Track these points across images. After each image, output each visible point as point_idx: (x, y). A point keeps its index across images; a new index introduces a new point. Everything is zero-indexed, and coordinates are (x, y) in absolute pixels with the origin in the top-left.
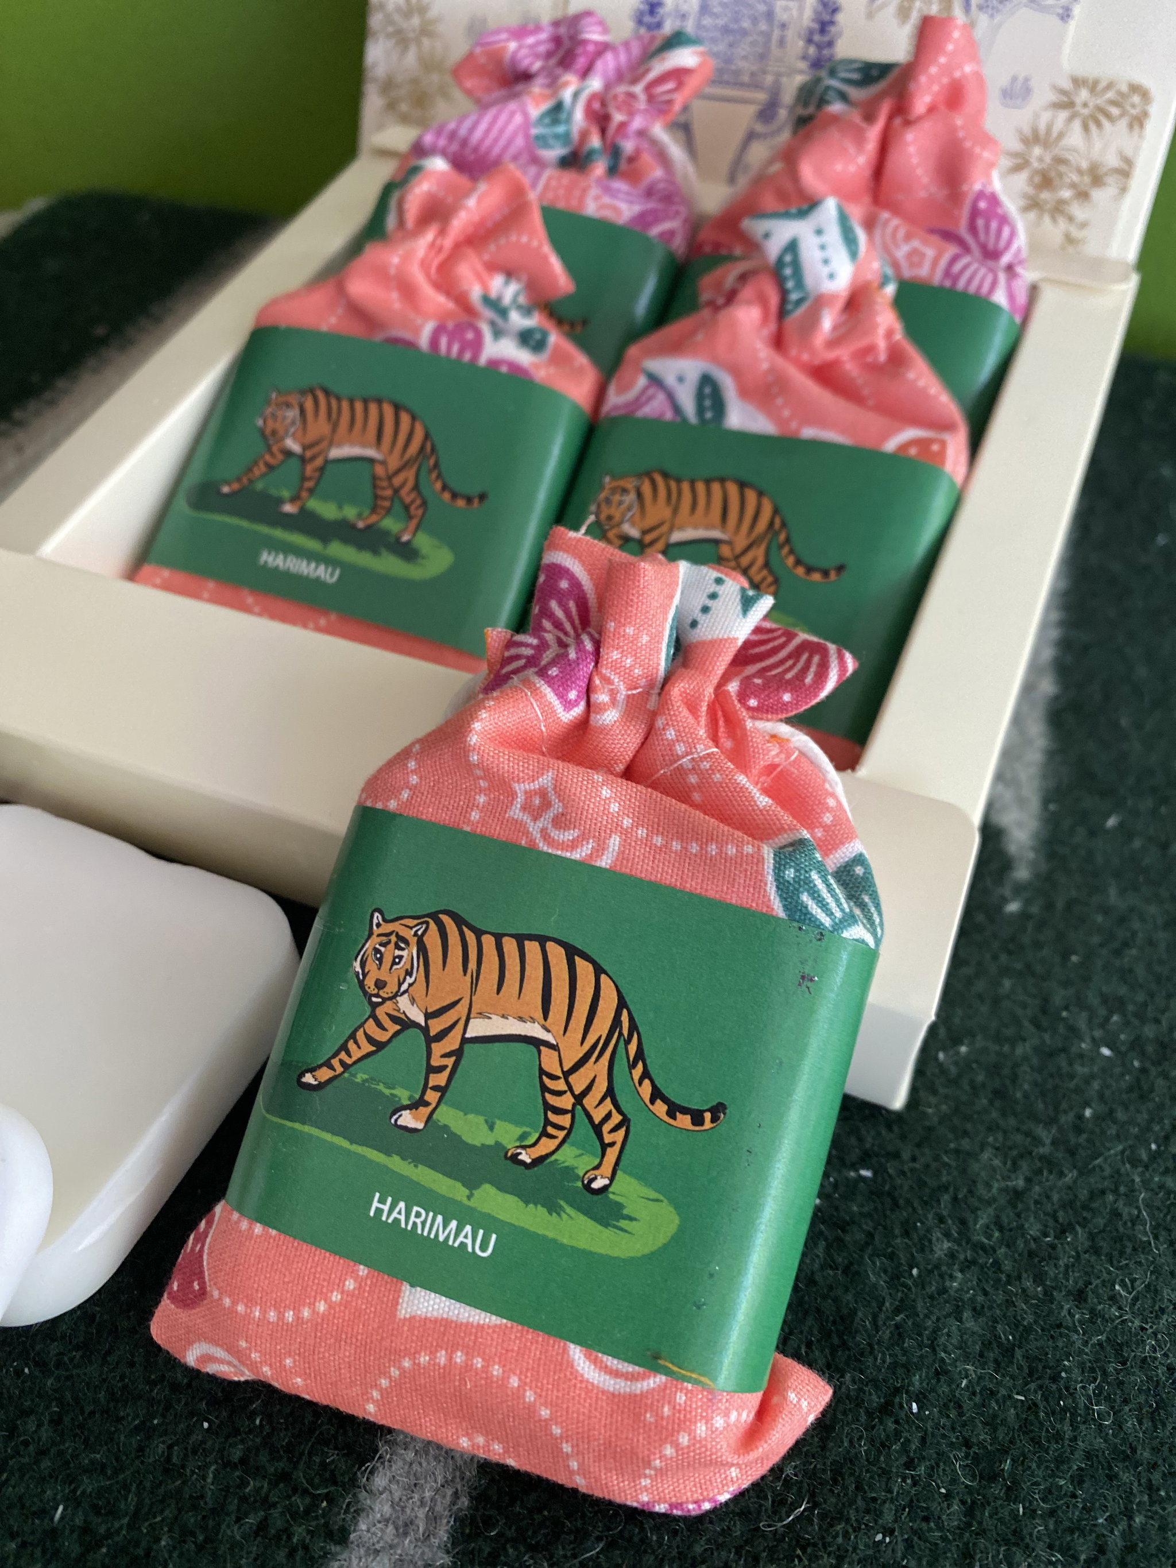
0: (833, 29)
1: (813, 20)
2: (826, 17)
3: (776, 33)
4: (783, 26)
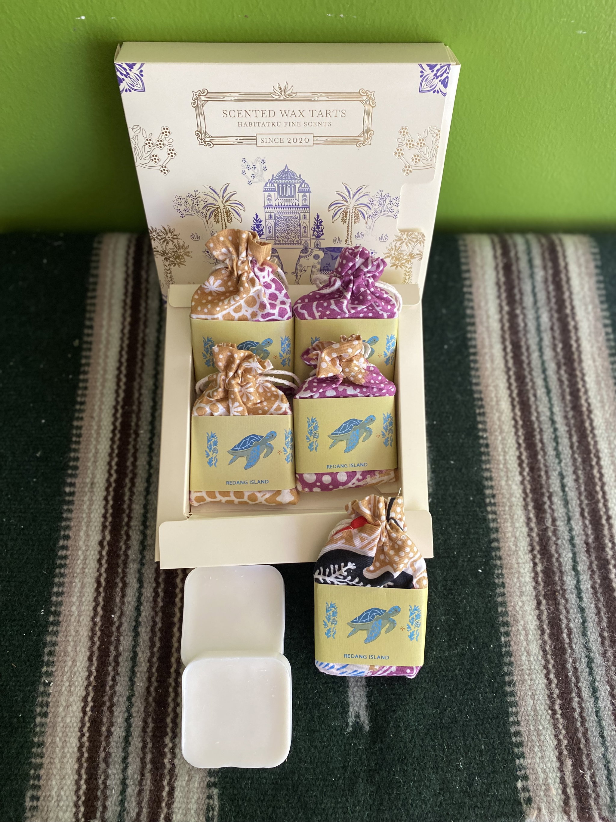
0: (322, 227)
1: (314, 225)
2: (319, 224)
3: (303, 230)
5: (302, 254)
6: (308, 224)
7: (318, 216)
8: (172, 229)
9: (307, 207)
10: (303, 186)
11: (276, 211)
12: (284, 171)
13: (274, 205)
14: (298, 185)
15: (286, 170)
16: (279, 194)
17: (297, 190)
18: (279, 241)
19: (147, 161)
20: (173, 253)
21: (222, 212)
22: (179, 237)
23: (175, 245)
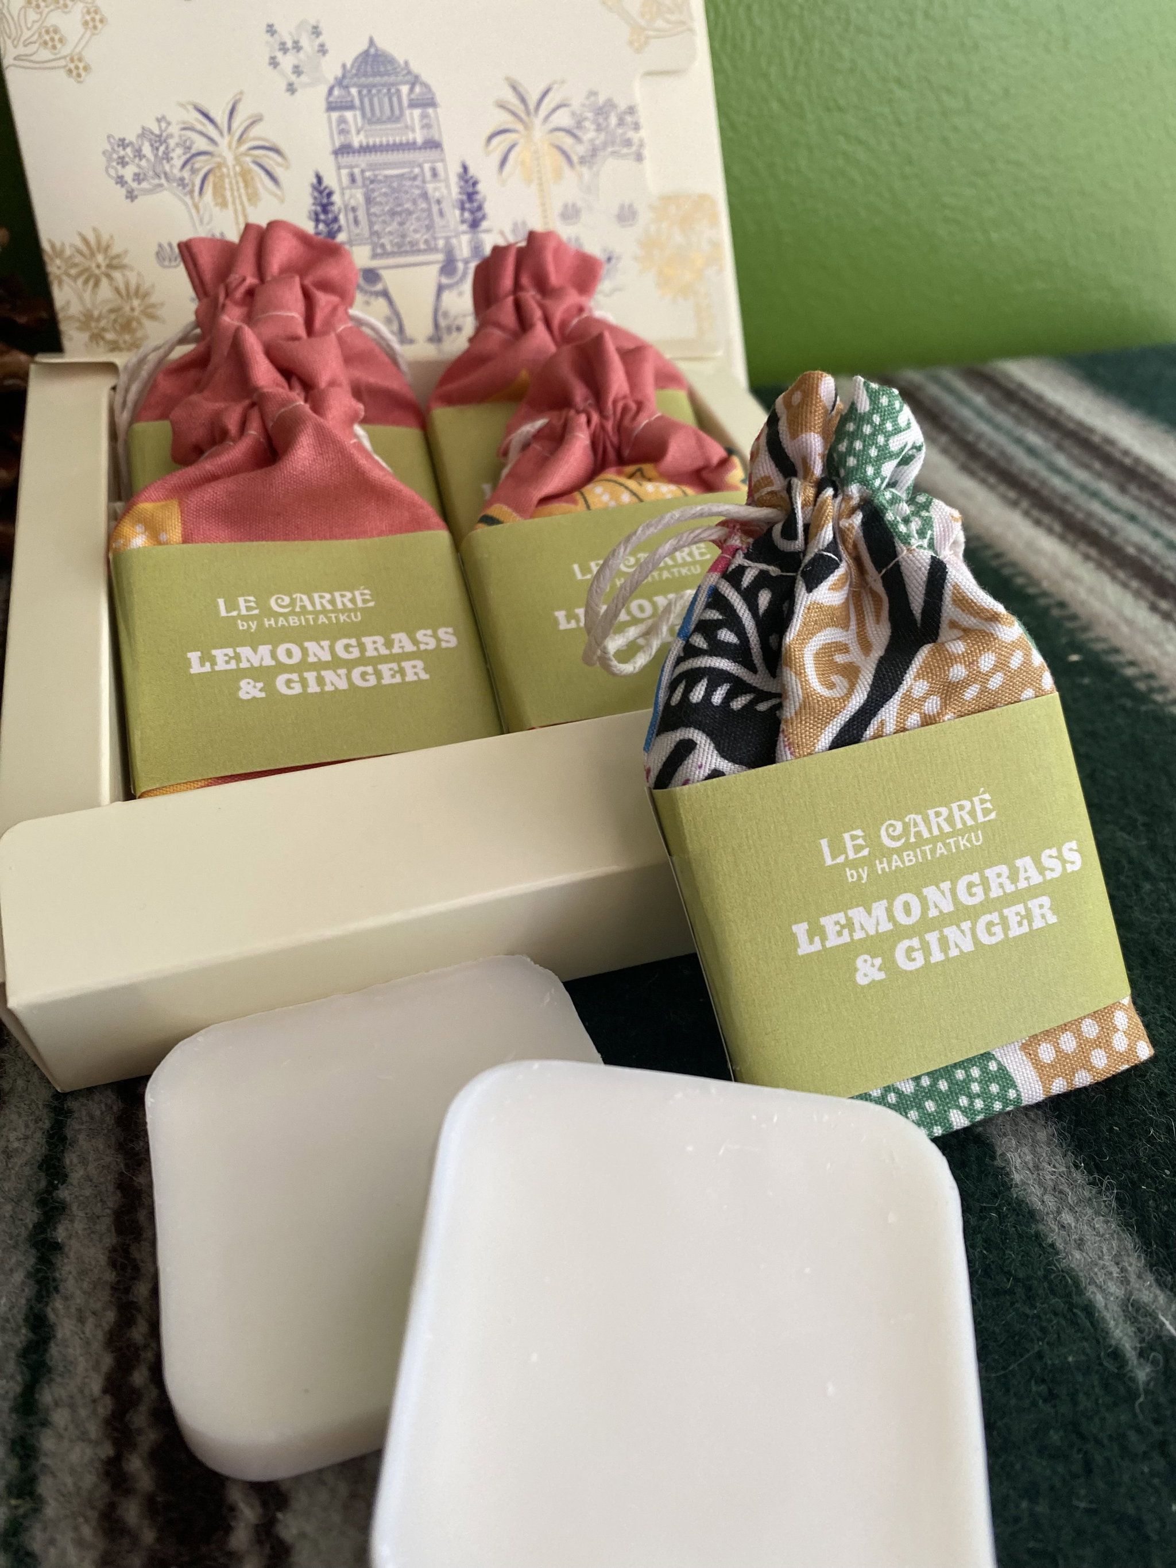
0: (478, 197)
1: (460, 193)
2: (470, 190)
3: (435, 209)
4: (439, 202)
5: (445, 281)
6: (445, 191)
7: (465, 168)
8: (105, 238)
9: (433, 145)
10: (417, 90)
11: (362, 161)
12: (366, 53)
13: (356, 144)
14: (405, 89)
15: (372, 51)
16: (364, 115)
17: (405, 102)
18: (383, 246)
19: (33, 48)
20: (113, 316)
21: (232, 173)
22: (126, 261)
23: (117, 290)
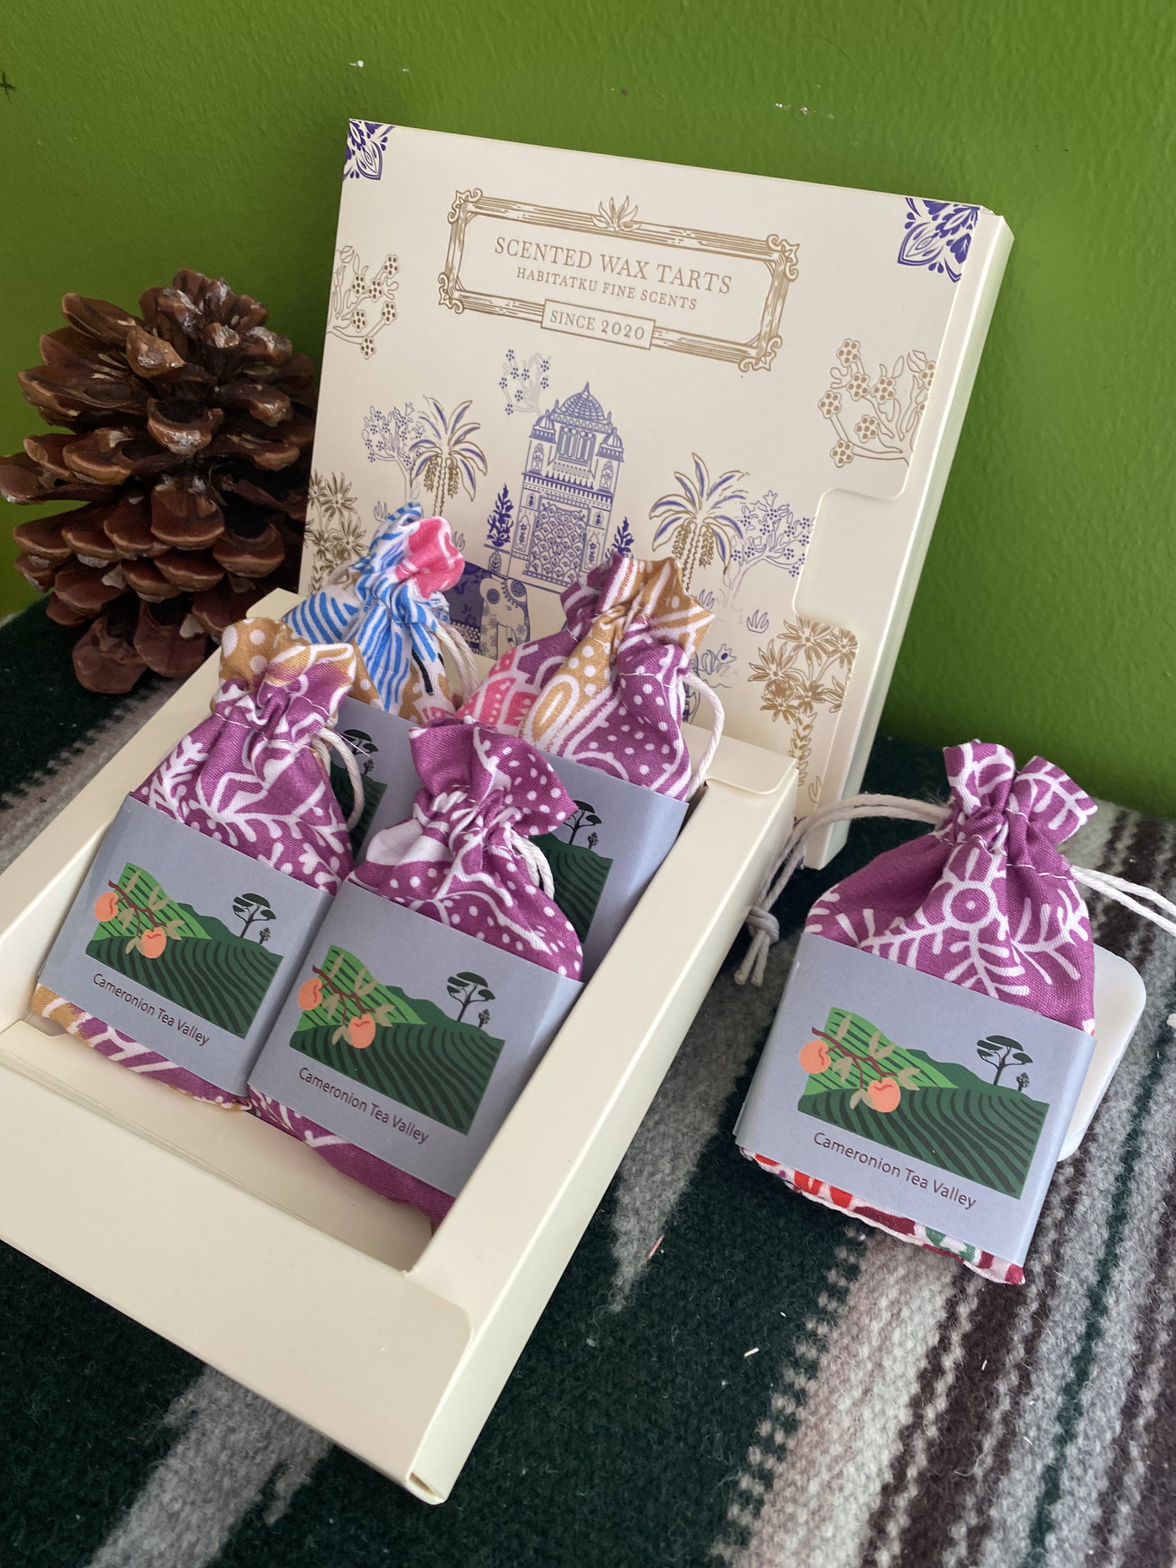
1: (613, 545)
3: (589, 551)
4: (593, 546)
6: (602, 539)
7: (626, 525)
8: (346, 483)
9: (607, 495)
10: (610, 442)
11: (544, 489)
12: (580, 394)
13: (544, 474)
14: (600, 437)
15: (585, 395)
16: (558, 450)
17: (596, 450)
18: (535, 566)
19: (347, 322)
20: (335, 542)
21: (444, 465)
22: (354, 505)
23: (343, 523)
